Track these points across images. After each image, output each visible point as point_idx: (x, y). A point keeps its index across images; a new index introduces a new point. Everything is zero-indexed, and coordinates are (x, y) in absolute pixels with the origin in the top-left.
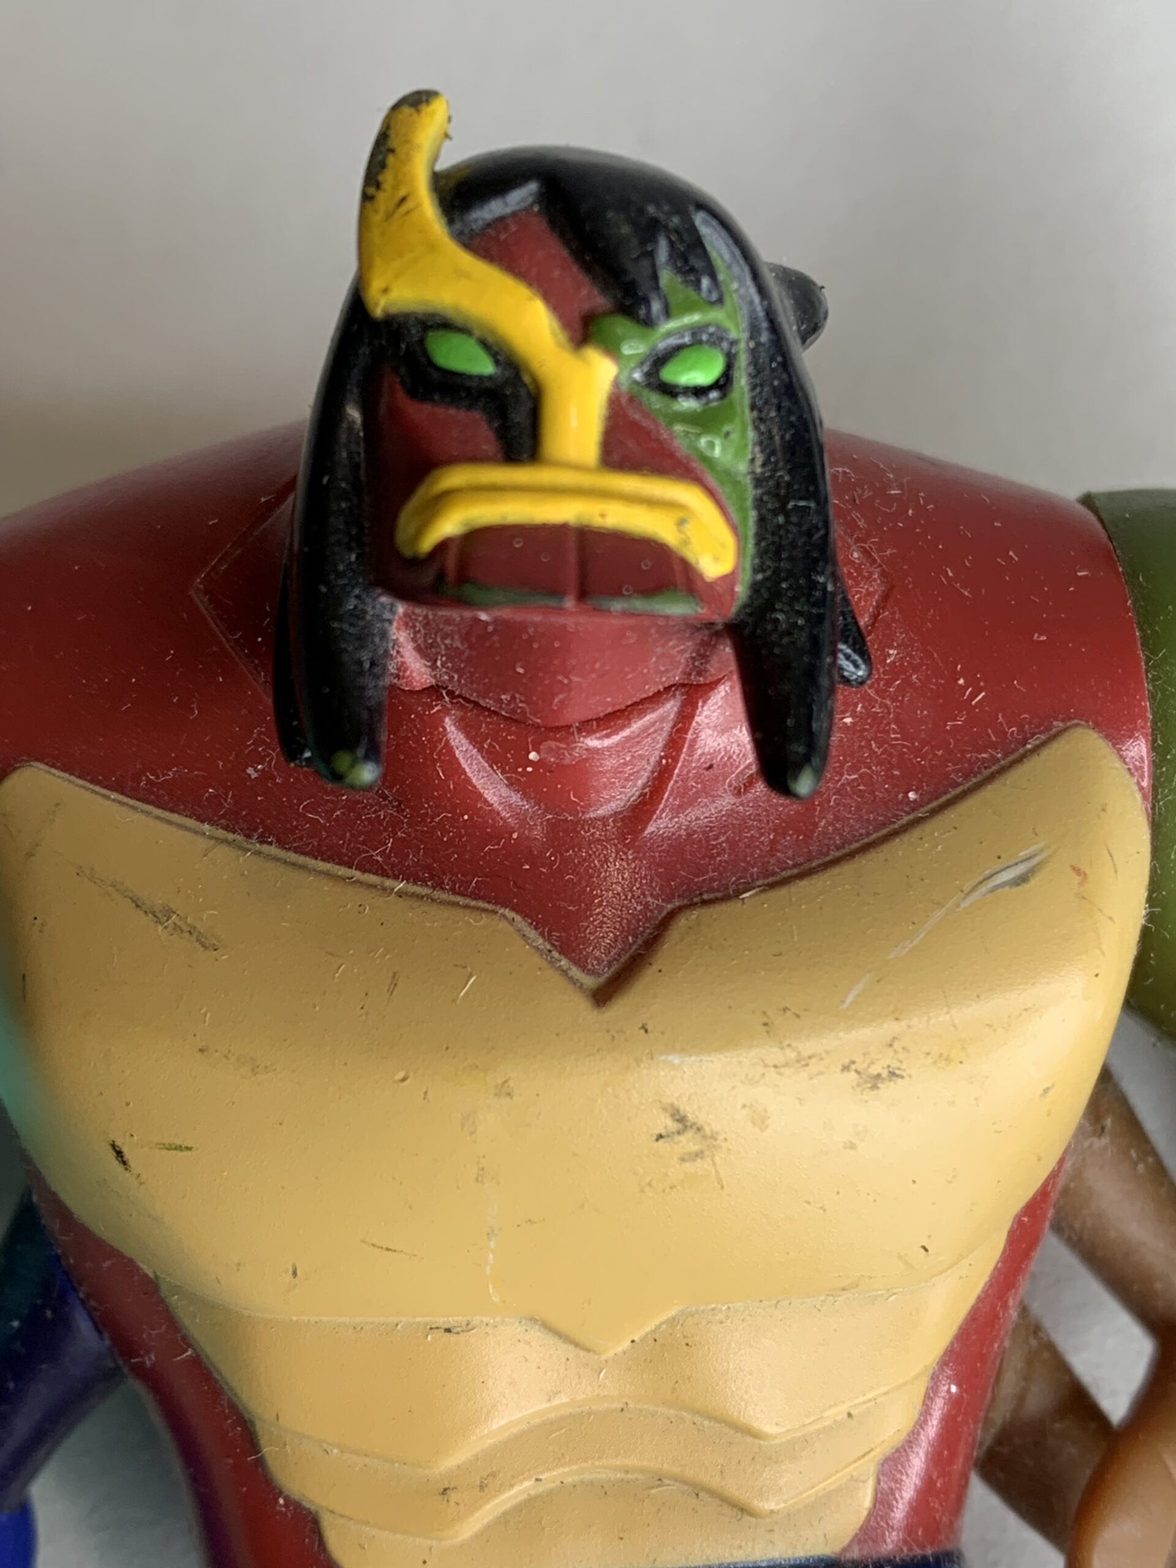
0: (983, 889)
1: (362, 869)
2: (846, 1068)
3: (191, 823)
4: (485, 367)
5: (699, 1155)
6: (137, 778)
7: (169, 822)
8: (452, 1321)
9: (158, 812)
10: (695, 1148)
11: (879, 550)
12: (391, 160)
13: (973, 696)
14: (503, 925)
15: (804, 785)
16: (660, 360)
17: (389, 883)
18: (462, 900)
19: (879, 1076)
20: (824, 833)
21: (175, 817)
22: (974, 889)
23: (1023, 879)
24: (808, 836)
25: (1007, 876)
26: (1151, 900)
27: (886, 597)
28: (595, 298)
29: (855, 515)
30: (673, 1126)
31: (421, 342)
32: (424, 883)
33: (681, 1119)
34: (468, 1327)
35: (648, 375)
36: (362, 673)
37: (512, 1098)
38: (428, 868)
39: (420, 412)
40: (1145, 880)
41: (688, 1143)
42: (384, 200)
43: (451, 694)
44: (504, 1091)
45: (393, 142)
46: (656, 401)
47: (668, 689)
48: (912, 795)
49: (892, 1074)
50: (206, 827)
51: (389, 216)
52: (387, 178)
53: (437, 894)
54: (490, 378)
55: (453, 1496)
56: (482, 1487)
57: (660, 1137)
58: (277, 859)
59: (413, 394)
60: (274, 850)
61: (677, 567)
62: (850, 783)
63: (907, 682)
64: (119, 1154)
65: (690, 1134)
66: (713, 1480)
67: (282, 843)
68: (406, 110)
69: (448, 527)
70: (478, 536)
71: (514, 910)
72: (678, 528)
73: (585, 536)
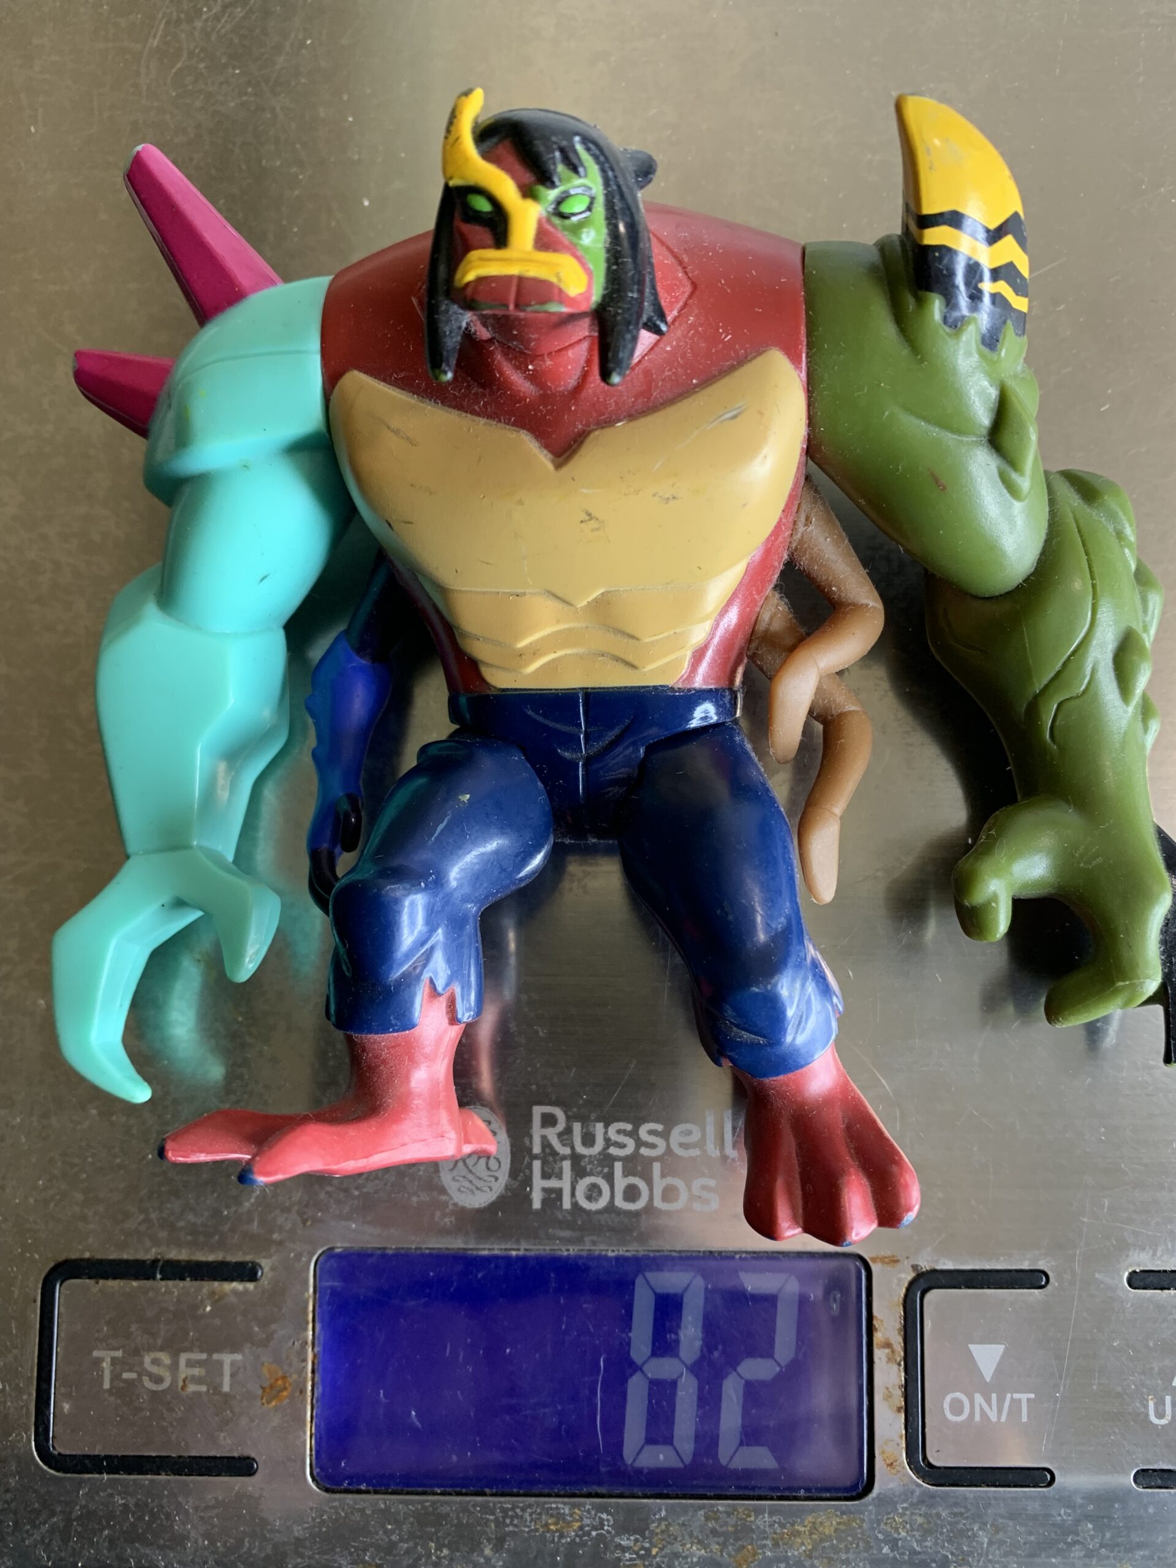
0: (718, 421)
2: (654, 495)
4: (487, 207)
5: (597, 529)
6: (391, 375)
8: (519, 591)
9: (398, 390)
10: (597, 526)
12: (455, 120)
13: (726, 337)
15: (616, 379)
16: (559, 202)
17: (481, 419)
18: (507, 427)
19: (668, 499)
20: (656, 397)
21: (404, 392)
22: (713, 422)
23: (735, 417)
24: (649, 399)
25: (728, 416)
27: (690, 296)
28: (528, 177)
29: (684, 255)
30: (587, 518)
31: (466, 198)
32: (494, 419)
33: (590, 515)
34: (524, 594)
35: (554, 209)
37: (523, 504)
38: (495, 413)
39: (468, 229)
41: (593, 524)
42: (451, 138)
43: (498, 341)
44: (520, 502)
45: (457, 113)
46: (557, 221)
47: (584, 338)
48: (694, 381)
49: (674, 498)
51: (456, 146)
52: (453, 129)
53: (499, 424)
54: (489, 213)
55: (523, 657)
56: (534, 654)
57: (582, 522)
61: (556, 291)
62: (668, 376)
63: (697, 331)
65: (592, 522)
66: (622, 656)
67: (443, 403)
68: (463, 98)
69: (470, 277)
70: (480, 280)
71: (528, 430)
72: (557, 275)
73: (521, 280)
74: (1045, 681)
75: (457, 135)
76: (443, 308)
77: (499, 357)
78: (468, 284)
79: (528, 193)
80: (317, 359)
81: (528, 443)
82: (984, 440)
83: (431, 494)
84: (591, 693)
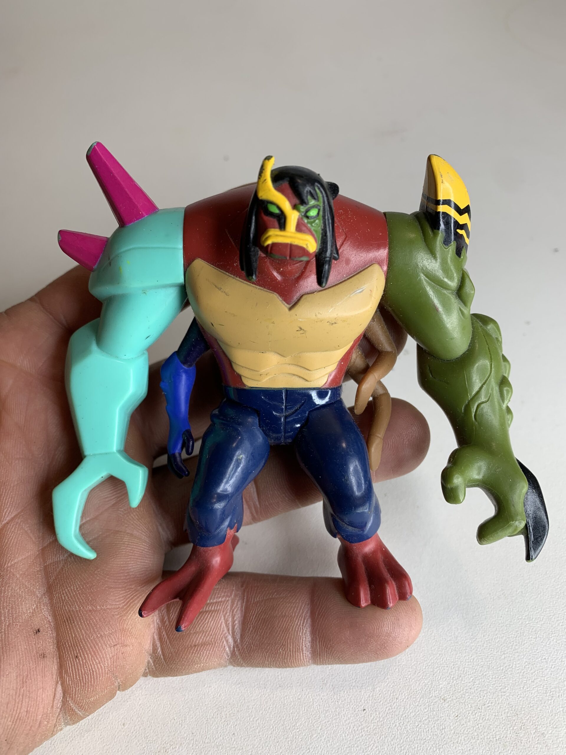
0: (354, 293)
1: (252, 283)
2: (328, 322)
3: (225, 272)
4: (277, 211)
5: (303, 334)
6: (216, 263)
7: (221, 272)
8: (263, 351)
9: (219, 269)
11: (345, 229)
12: (264, 171)
14: (275, 296)
15: (324, 284)
16: (307, 211)
17: (257, 286)
18: (268, 291)
19: (333, 323)
21: (222, 271)
22: (352, 294)
23: (361, 291)
25: (358, 291)
26: (384, 291)
28: (297, 201)
29: (342, 222)
30: (299, 329)
31: (267, 205)
32: (262, 287)
33: (301, 328)
34: (266, 353)
35: (304, 214)
36: (254, 262)
38: (263, 284)
39: (266, 218)
40: (380, 297)
41: (302, 332)
42: (262, 179)
44: (273, 323)
45: (264, 168)
46: (305, 219)
49: (335, 323)
50: (227, 273)
51: (263, 182)
52: (263, 175)
53: (265, 289)
54: (278, 214)
55: (262, 376)
56: (267, 375)
57: (297, 331)
58: (239, 280)
59: (265, 214)
60: (238, 278)
64: (212, 324)
65: (302, 330)
66: (302, 376)
67: (239, 277)
68: (267, 161)
69: (269, 242)
70: (274, 244)
71: (277, 293)
72: (307, 245)
73: (291, 246)
74: (474, 393)
75: (265, 178)
76: (252, 249)
77: (268, 264)
78: (268, 245)
79: (295, 207)
80: (182, 251)
81: (276, 298)
82: (455, 293)
83: (234, 316)
84: (289, 390)
